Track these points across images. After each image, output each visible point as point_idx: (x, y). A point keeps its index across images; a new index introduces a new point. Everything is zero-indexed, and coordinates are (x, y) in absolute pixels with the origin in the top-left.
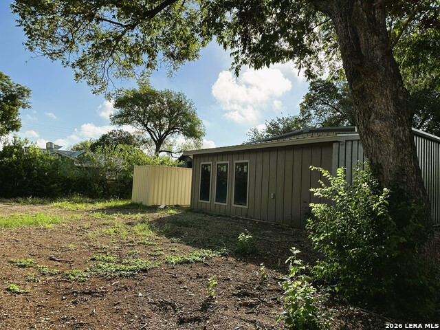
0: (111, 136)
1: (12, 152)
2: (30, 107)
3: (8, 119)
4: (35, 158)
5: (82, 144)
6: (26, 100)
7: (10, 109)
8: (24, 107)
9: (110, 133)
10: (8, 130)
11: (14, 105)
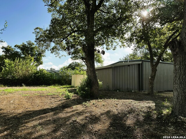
0: (73, 64)
1: (39, 73)
2: (45, 56)
3: (39, 61)
4: (45, 74)
5: (63, 67)
6: (44, 54)
7: (39, 58)
8: (44, 57)
9: (72, 63)
10: (39, 64)
11: (41, 56)
